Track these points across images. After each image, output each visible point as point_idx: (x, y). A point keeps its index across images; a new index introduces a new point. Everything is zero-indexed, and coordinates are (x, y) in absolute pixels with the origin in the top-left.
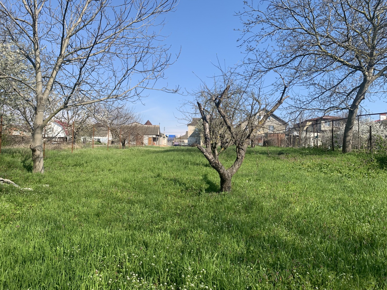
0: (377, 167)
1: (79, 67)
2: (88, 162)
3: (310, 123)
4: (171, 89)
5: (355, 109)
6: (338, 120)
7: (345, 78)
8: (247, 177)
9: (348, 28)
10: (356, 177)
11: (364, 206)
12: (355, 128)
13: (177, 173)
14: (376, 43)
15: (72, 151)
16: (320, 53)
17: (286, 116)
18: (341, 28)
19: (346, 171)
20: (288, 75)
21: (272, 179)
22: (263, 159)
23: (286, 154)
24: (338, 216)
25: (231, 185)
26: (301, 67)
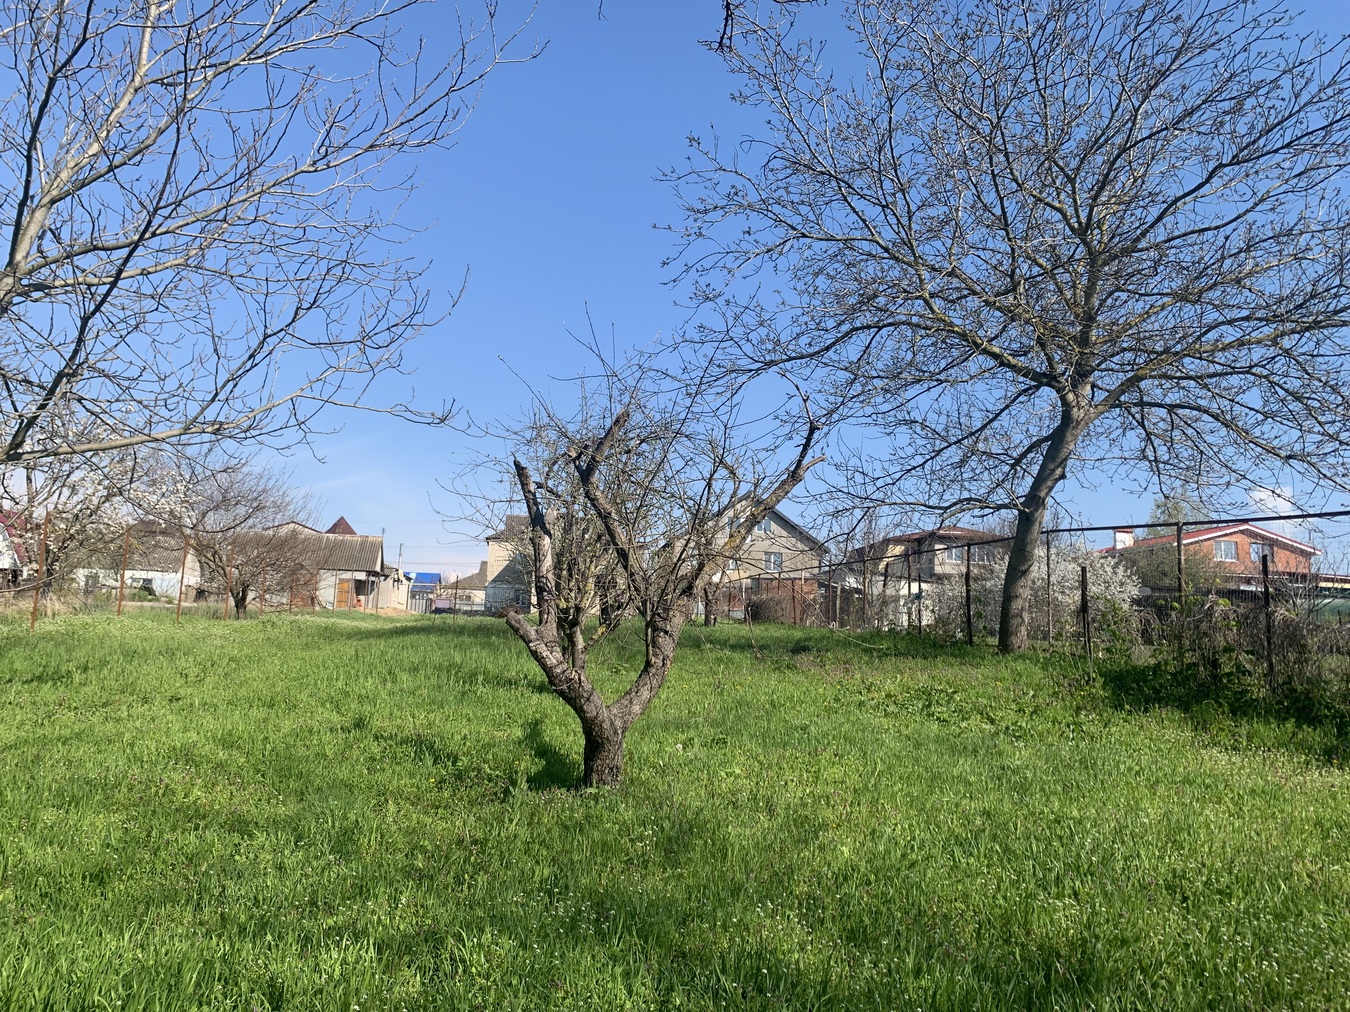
0: (1103, 702)
1: (77, 313)
2: (90, 665)
3: (899, 549)
4: (427, 411)
5: (1036, 510)
6: (988, 543)
7: (1007, 407)
8: (683, 732)
9: (1013, 250)
10: (1041, 735)
11: (1060, 838)
12: (1037, 571)
13: (432, 716)
14: (1097, 304)
15: (33, 623)
16: (929, 323)
17: (819, 521)
18: (993, 251)
19: (1007, 716)
20: (827, 388)
21: (765, 738)
22: (739, 667)
23: (818, 651)
24: (978, 874)
25: (620, 761)
26: (868, 363)
